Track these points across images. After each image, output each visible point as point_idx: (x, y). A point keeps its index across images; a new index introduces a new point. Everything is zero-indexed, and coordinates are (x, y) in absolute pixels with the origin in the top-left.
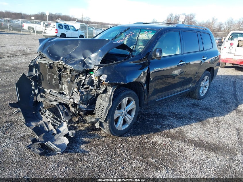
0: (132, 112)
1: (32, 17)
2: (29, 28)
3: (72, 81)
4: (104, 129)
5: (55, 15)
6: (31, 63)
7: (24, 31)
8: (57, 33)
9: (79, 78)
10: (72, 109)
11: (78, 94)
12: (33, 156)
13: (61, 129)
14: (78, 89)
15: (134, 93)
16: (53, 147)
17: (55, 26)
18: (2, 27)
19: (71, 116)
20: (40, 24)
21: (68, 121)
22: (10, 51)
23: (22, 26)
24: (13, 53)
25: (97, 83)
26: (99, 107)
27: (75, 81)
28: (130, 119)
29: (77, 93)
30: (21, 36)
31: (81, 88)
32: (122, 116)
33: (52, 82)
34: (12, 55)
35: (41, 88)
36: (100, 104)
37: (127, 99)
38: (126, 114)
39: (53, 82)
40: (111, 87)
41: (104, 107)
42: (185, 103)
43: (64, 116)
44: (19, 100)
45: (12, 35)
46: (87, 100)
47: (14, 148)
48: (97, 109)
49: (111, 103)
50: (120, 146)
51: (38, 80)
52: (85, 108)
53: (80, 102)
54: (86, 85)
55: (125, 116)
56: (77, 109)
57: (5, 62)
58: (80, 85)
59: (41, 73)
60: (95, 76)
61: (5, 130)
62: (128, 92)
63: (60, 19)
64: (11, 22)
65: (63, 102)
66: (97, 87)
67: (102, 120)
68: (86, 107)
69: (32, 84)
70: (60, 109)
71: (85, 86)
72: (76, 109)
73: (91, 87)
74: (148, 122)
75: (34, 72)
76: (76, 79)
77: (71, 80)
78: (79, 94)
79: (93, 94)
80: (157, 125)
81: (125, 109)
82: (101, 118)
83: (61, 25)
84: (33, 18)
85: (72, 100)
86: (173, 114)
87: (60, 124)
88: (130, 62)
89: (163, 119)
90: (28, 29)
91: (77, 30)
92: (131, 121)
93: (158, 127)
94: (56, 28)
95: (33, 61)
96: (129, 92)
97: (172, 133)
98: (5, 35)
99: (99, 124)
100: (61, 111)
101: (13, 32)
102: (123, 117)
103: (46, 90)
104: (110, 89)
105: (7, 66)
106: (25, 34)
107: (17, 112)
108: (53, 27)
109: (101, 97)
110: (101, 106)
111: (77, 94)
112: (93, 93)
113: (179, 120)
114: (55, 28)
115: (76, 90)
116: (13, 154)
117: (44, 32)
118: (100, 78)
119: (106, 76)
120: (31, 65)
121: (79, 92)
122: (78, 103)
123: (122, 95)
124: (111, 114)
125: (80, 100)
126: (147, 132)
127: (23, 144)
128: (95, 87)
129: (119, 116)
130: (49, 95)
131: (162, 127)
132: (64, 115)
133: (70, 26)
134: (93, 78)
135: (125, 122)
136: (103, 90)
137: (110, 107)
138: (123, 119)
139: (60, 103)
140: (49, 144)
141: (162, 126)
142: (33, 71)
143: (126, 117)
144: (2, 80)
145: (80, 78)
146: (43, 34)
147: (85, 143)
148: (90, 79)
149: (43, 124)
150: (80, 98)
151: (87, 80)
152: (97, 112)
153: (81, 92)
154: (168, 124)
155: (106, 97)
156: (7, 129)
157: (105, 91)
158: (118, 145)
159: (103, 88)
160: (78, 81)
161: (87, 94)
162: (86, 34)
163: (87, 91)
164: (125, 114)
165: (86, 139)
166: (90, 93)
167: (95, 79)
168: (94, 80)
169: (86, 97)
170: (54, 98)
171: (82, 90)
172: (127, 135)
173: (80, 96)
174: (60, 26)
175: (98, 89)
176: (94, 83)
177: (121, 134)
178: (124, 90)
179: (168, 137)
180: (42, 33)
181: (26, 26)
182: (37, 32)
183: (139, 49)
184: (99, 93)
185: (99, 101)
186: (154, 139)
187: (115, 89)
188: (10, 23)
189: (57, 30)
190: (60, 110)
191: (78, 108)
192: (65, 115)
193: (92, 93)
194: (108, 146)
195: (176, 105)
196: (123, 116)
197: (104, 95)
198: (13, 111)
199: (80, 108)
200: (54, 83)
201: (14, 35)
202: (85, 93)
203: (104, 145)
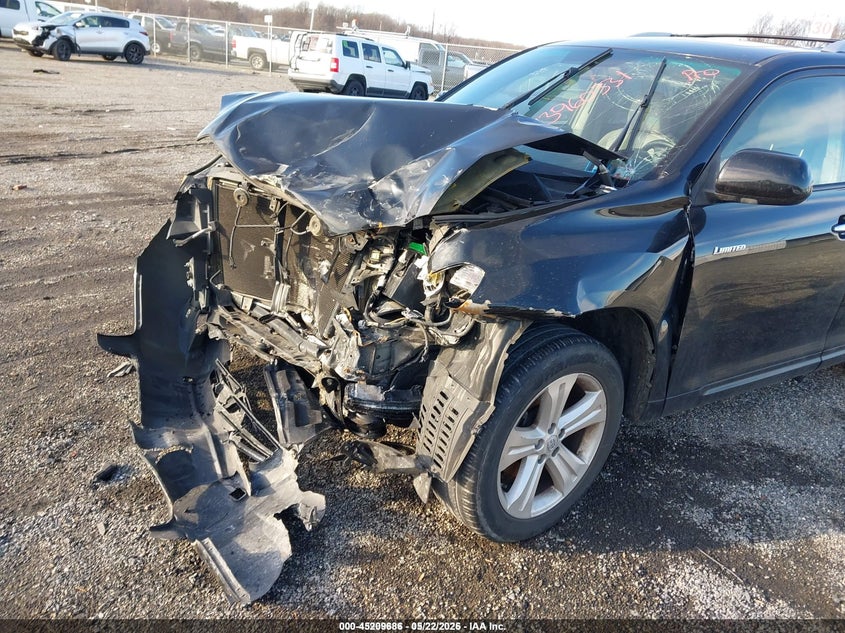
0: (586, 440)
1: (266, 17)
2: (252, 52)
3: (337, 276)
4: (451, 505)
5: (343, 12)
6: (187, 182)
7: (234, 64)
8: (336, 70)
9: (363, 266)
10: (327, 398)
11: (353, 338)
12: (130, 595)
13: (272, 476)
14: (356, 317)
15: (604, 356)
16: (218, 572)
17: (331, 46)
18: (169, 45)
19: (318, 427)
20: (289, 41)
21: (301, 446)
22: (173, 129)
23: (231, 46)
24: (182, 136)
25: (438, 298)
26: (435, 408)
27: (349, 277)
28: (573, 472)
29: (349, 334)
30: (224, 78)
31: (369, 311)
32: (536, 457)
33: (263, 270)
34: (176, 144)
35: (219, 286)
36: (442, 394)
37: (568, 381)
38: (558, 449)
39: (267, 271)
40: (502, 324)
41: (455, 412)
42: (824, 403)
43: (287, 425)
44: (138, 323)
45: (196, 74)
46: (390, 365)
47: (67, 540)
48: (427, 417)
49: (492, 402)
50: (512, 597)
51: (207, 251)
52: (377, 403)
53: (358, 375)
54: (390, 300)
55: (553, 455)
56: (342, 401)
57: (148, 166)
58: (367, 296)
59: (219, 228)
60: (430, 268)
61: (60, 447)
62: (580, 353)
63: (354, 22)
64: (196, 31)
65: (292, 361)
66: (436, 318)
67: (446, 472)
68: (381, 397)
69: (188, 269)
70: (277, 390)
71: (387, 307)
72: (339, 401)
73: (408, 315)
74: (650, 481)
75: (198, 221)
76: (354, 267)
77: (331, 270)
78: (355, 339)
79: (417, 345)
80: (693, 504)
81: (553, 425)
82: (439, 461)
83: (353, 45)
84: (268, 19)
85: (325, 359)
86: (770, 451)
87: (270, 453)
88: (598, 212)
89: (722, 473)
90: (249, 56)
91: (406, 66)
92: (576, 480)
93: (699, 516)
94: (334, 56)
95: (195, 177)
96: (583, 350)
97: (766, 556)
98: (172, 72)
99: (427, 486)
100: (278, 398)
101: (201, 63)
102: (539, 461)
103: (238, 296)
104: (494, 333)
105: (148, 181)
106: (236, 74)
107: (128, 371)
108: (326, 52)
109: (450, 364)
110: (446, 403)
111: (346, 336)
112: (417, 339)
113: (800, 491)
114: (331, 52)
115: (344, 318)
116: (53, 571)
117: (293, 66)
118: (452, 281)
119: (478, 273)
120: (186, 190)
121: (356, 327)
122: (349, 377)
123: (548, 365)
124: (488, 447)
125: (360, 364)
126: (645, 541)
127: (106, 525)
128: (427, 313)
129: (526, 457)
130: (247, 318)
131: (715, 515)
132: (287, 420)
133: (384, 49)
134: (423, 276)
135: (546, 482)
136: (461, 333)
137: (485, 418)
138: (540, 467)
139: (282, 364)
140: (204, 551)
141: (717, 514)
142: (192, 219)
143: (556, 460)
144: (116, 231)
145: (368, 268)
146: (291, 74)
147: (358, 556)
148: (409, 275)
149: (207, 445)
150: (357, 355)
151: (398, 279)
152: (423, 429)
153: (366, 333)
154: (749, 508)
155: (471, 364)
156: (67, 445)
157: (470, 340)
158: (504, 592)
159: (461, 326)
160: (357, 280)
161: (392, 342)
162: (436, 81)
163: (391, 330)
164: (552, 450)
165: (365, 540)
166: (405, 338)
167: (430, 280)
168: (426, 284)
169: (384, 353)
170: (262, 334)
171: (370, 323)
172: (550, 542)
173: (360, 348)
174: (349, 49)
175: (439, 327)
176: (423, 297)
177: (528, 534)
178: (562, 339)
179: (747, 583)
180: (286, 71)
181: (242, 45)
182: (275, 67)
183: (648, 148)
184: (443, 342)
185: (438, 381)
186: (680, 583)
187: (517, 335)
188: (196, 35)
189: (336, 61)
190: (274, 395)
191: (346, 398)
192: (293, 418)
193: (411, 337)
194: (458, 592)
195: (781, 409)
196: (543, 456)
197: (464, 355)
198: (117, 366)
199: (354, 399)
200: (269, 274)
201: (201, 74)
202: (383, 337)
203: (441, 582)
